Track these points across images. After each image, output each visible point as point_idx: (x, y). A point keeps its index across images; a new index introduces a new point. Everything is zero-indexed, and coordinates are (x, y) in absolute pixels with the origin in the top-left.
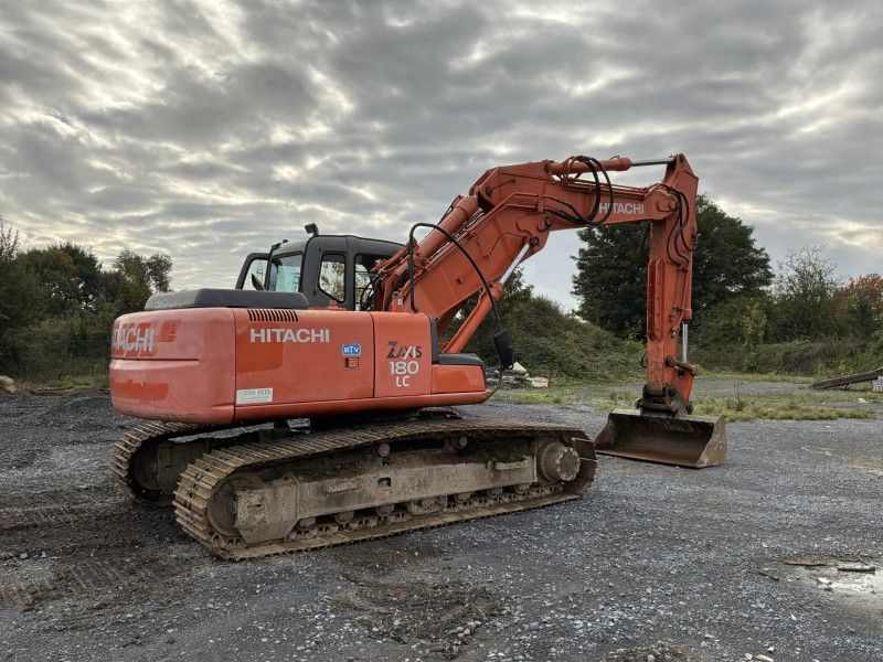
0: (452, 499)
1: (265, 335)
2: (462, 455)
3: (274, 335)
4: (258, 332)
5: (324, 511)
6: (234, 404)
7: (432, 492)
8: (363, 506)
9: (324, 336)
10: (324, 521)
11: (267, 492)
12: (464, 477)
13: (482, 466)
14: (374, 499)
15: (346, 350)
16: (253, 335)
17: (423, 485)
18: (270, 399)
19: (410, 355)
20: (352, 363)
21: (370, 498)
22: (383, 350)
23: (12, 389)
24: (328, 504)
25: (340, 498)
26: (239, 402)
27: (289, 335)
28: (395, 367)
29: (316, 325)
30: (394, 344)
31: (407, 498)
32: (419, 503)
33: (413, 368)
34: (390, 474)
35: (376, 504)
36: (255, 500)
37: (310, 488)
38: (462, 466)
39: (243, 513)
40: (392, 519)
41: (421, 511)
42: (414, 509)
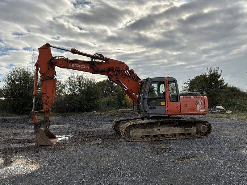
0: (175, 135)
2: (177, 126)
5: (146, 135)
7: (170, 133)
8: (154, 134)
11: (136, 130)
12: (177, 130)
13: (182, 128)
14: (157, 133)
17: (167, 131)
21: (156, 133)
23: (96, 114)
24: (147, 133)
25: (150, 132)
31: (164, 134)
32: (167, 135)
34: (160, 128)
35: (157, 134)
36: (133, 131)
37: (144, 130)
38: (177, 128)
39: (131, 133)
40: (161, 138)
41: (167, 137)
42: (166, 136)
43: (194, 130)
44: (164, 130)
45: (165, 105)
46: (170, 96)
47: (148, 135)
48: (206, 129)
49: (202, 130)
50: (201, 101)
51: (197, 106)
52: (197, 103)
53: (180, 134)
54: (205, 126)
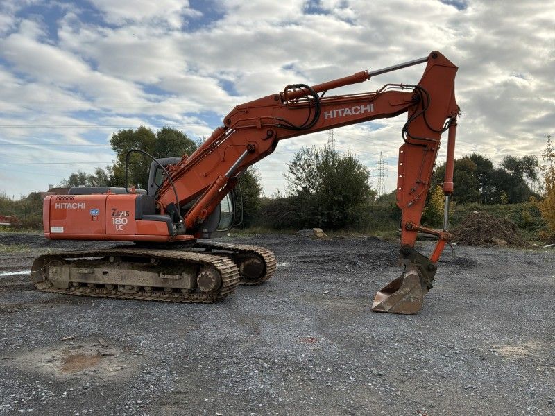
0: (142, 289)
1: (60, 206)
2: (149, 268)
3: (63, 205)
4: (58, 204)
6: (50, 232)
9: (83, 206)
10: (84, 285)
11: (58, 268)
12: (146, 278)
13: (157, 274)
15: (92, 212)
16: (56, 206)
17: (124, 278)
18: (62, 231)
19: (123, 215)
20: (95, 218)
21: (99, 279)
22: (109, 212)
24: (82, 278)
26: (52, 231)
27: (69, 206)
28: (115, 221)
29: (80, 201)
30: (115, 210)
31: (116, 283)
32: (124, 286)
33: (124, 221)
34: (108, 270)
35: (101, 282)
36: (54, 270)
37: (75, 271)
38: (145, 273)
39: (51, 275)
40: (114, 292)
41: (124, 291)
42: (121, 289)
43: (186, 282)
44: (115, 275)
47: (84, 281)
48: (211, 282)
49: (201, 285)
53: (155, 289)
54: (208, 273)
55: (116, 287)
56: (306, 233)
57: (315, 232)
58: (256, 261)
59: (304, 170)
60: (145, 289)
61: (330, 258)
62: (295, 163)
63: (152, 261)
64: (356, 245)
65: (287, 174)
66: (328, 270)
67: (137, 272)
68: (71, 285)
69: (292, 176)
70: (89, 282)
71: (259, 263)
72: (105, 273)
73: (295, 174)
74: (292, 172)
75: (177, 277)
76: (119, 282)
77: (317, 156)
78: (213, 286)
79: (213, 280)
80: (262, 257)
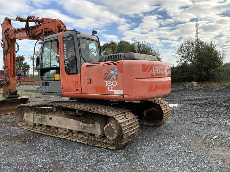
0: (71, 131)
10: (41, 125)
11: (28, 114)
21: (48, 123)
24: (39, 121)
31: (56, 126)
32: (61, 128)
34: (52, 116)
36: (26, 115)
38: (72, 120)
39: (25, 118)
43: (97, 130)
44: (56, 120)
45: (60, 80)
46: (65, 65)
47: (40, 123)
48: (114, 133)
49: (107, 134)
50: (116, 72)
51: (107, 83)
52: (108, 77)
53: (79, 132)
54: (111, 125)
55: (57, 128)
56: (187, 84)
57: (193, 83)
58: (155, 109)
59: (185, 52)
60: (73, 131)
61: (207, 101)
62: (180, 49)
63: (77, 112)
64: (219, 91)
65: (176, 55)
66: (209, 113)
67: (67, 119)
68: (35, 125)
69: (178, 56)
70: (43, 124)
71: (157, 110)
72: (50, 118)
73: (180, 55)
74: (179, 54)
75: (91, 125)
76: (58, 126)
77: (193, 45)
78: (115, 135)
79: (116, 131)
80: (160, 107)
